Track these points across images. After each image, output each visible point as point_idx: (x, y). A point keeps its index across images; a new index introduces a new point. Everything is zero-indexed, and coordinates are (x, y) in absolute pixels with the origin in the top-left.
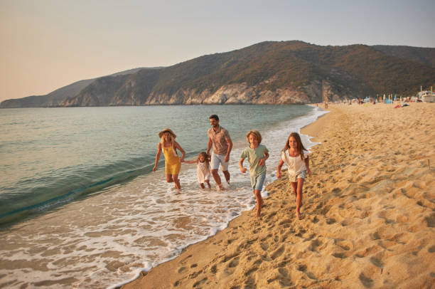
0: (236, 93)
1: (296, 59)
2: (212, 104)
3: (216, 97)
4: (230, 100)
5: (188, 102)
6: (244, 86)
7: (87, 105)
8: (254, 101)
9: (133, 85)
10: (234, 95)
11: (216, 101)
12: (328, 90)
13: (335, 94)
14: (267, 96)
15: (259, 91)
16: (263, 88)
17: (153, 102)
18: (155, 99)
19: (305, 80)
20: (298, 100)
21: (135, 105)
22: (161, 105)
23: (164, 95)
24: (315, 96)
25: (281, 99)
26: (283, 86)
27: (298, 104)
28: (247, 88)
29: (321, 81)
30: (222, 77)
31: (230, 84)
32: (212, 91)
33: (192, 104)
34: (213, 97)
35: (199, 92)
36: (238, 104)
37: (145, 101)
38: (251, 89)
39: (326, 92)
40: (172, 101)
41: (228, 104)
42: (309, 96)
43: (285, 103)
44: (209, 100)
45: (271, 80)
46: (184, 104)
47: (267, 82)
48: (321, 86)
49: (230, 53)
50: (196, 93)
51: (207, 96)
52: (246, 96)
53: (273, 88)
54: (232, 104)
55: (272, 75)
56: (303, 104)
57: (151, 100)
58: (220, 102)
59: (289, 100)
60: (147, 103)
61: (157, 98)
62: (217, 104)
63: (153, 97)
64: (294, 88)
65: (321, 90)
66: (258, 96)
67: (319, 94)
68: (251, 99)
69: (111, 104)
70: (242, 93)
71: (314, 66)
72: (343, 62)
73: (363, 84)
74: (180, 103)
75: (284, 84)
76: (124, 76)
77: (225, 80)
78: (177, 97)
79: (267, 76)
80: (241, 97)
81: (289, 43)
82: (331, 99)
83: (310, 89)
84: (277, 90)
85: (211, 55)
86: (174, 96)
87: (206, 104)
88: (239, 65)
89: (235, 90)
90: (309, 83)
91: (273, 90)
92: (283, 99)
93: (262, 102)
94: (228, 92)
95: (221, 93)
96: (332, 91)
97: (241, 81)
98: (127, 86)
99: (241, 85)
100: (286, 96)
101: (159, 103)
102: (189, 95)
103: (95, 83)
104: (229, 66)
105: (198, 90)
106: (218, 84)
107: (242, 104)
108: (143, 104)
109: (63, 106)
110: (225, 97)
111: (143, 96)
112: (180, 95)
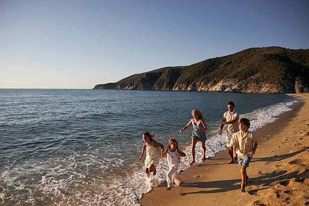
0: (232, 85)
1: (274, 61)
2: (216, 92)
3: (217, 87)
4: (227, 90)
5: (199, 90)
6: (237, 80)
7: (140, 89)
8: (243, 91)
10: (230, 86)
11: (218, 90)
12: (299, 84)
13: (304, 87)
14: (252, 87)
15: (247, 84)
16: (250, 81)
17: (176, 89)
18: (178, 87)
19: (282, 77)
20: (275, 91)
21: (166, 90)
22: (182, 91)
23: (183, 85)
24: (288, 88)
25: (263, 89)
26: (264, 80)
27: (276, 93)
28: (239, 82)
29: (294, 77)
30: (221, 74)
31: (227, 78)
32: (215, 83)
33: (202, 91)
34: (216, 87)
36: (232, 92)
38: (241, 82)
40: (189, 89)
41: (226, 92)
43: (266, 92)
44: (214, 89)
45: (256, 76)
46: (197, 91)
47: (253, 77)
48: (294, 80)
49: (225, 57)
50: (205, 84)
51: (211, 86)
52: (238, 87)
53: (257, 82)
54: (228, 92)
55: (256, 73)
57: (176, 87)
58: (221, 90)
59: (269, 91)
60: (173, 89)
62: (219, 91)
64: (272, 82)
65: (294, 84)
66: (247, 87)
67: (292, 86)
68: (241, 90)
70: (235, 85)
74: (194, 90)
75: (266, 80)
77: (223, 76)
78: (192, 86)
79: (253, 74)
80: (235, 87)
81: (269, 48)
83: (285, 83)
84: (260, 83)
85: (214, 59)
86: (190, 86)
88: (233, 66)
89: (230, 83)
93: (249, 91)
94: (226, 84)
95: (221, 84)
96: (302, 84)
97: (235, 76)
99: (235, 79)
100: (267, 87)
101: (180, 90)
102: (200, 85)
103: (145, 76)
104: (225, 66)
105: (206, 82)
106: (218, 79)
107: (235, 92)
108: (171, 90)
109: (127, 89)
110: (224, 87)
111: (171, 85)
112: (195, 85)
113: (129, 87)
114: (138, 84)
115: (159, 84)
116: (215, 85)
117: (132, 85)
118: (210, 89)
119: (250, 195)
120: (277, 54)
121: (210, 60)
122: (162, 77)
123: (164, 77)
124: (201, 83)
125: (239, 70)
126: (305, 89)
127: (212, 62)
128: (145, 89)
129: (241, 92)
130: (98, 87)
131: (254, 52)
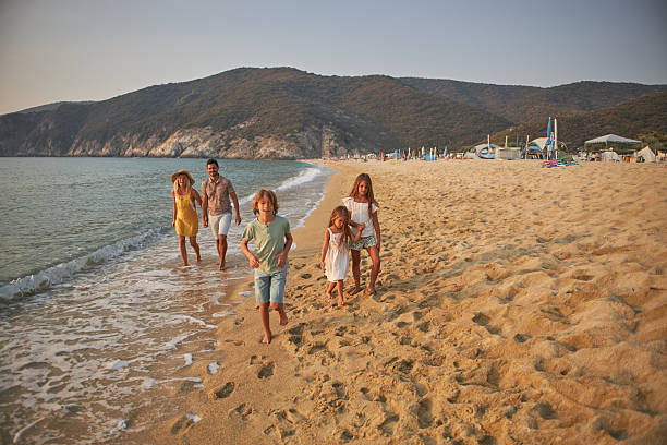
0: (197, 141)
1: (285, 93)
2: (162, 156)
3: (167, 147)
4: (187, 152)
5: (128, 152)
6: (208, 131)
8: (221, 154)
9: (50, 127)
10: (193, 145)
11: (167, 152)
12: (331, 140)
13: (340, 146)
14: (240, 147)
15: (230, 140)
16: (235, 134)
17: (78, 152)
18: (81, 148)
19: (298, 125)
20: (286, 153)
21: (53, 156)
22: (89, 156)
23: (94, 142)
24: (310, 148)
25: (262, 151)
26: (264, 132)
27: (286, 158)
28: (213, 135)
29: (321, 126)
30: (177, 118)
31: (189, 127)
32: (163, 138)
33: (133, 155)
34: (163, 146)
35: (144, 138)
36: (198, 157)
37: (68, 150)
38: (218, 136)
39: (328, 142)
40: (105, 151)
41: (184, 157)
42: (302, 148)
43: (267, 157)
44: (158, 151)
45: (248, 124)
46: (123, 156)
47: (242, 126)
48: (321, 133)
50: (140, 140)
51: (155, 145)
52: (210, 146)
53: (250, 134)
54: (191, 157)
55: (248, 117)
56: (294, 159)
57: (76, 148)
58: (173, 153)
59: (273, 153)
60: (71, 153)
61: (84, 146)
62: (169, 156)
63: (78, 144)
64: (280, 137)
65: (321, 140)
66: (229, 147)
67: (317, 145)
68: (218, 151)
69: (19, 153)
70: (204, 141)
71: (312, 105)
72: (354, 99)
73: (383, 133)
74: (117, 154)
75: (268, 131)
76: (40, 113)
77: (182, 122)
78: (112, 145)
79: (242, 119)
80: (203, 147)
81: (276, 70)
82: (334, 153)
83: (303, 136)
84: (256, 138)
85: (163, 86)
86: (108, 145)
87: (153, 156)
88: (202, 101)
89: (195, 137)
90: (302, 130)
91: (251, 138)
92: (263, 151)
93: (233, 155)
94: (186, 140)
95: (175, 141)
96: (336, 141)
97: (204, 124)
98: (43, 129)
99: (204, 130)
100: (268, 147)
101: (85, 153)
102: (129, 143)
104: (187, 101)
105: (142, 136)
106: (170, 128)
107: (204, 157)
108: (65, 154)
110: (180, 147)
111: (64, 143)
112: (117, 143)
116: (162, 142)
118: (153, 152)
120: (291, 82)
121: (155, 89)
122: (41, 126)
123: (46, 124)
124: (131, 136)
125: (217, 109)
126: (342, 150)
127: (159, 93)
129: (218, 158)
131: (246, 76)
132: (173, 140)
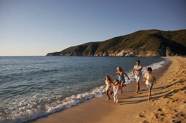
1: (154, 38)
3: (121, 54)
4: (126, 55)
5: (110, 55)
8: (136, 56)
10: (128, 53)
11: (121, 55)
13: (172, 53)
14: (141, 54)
15: (138, 51)
16: (140, 50)
17: (96, 55)
18: (97, 54)
19: (158, 47)
20: (155, 55)
21: (90, 56)
23: (101, 52)
24: (162, 53)
25: (148, 54)
27: (155, 57)
28: (133, 50)
29: (165, 47)
31: (127, 48)
32: (119, 51)
34: (120, 53)
38: (135, 51)
39: (167, 53)
40: (104, 55)
41: (126, 56)
43: (149, 56)
44: (119, 55)
45: (144, 47)
47: (142, 47)
48: (165, 49)
49: (125, 36)
50: (113, 52)
51: (117, 53)
52: (133, 53)
53: (144, 50)
54: (127, 56)
55: (144, 45)
57: (96, 54)
58: (123, 55)
59: (151, 55)
60: (95, 55)
62: (122, 56)
64: (153, 50)
65: (165, 51)
66: (138, 54)
68: (135, 54)
70: (131, 52)
74: (107, 55)
75: (149, 49)
77: (124, 47)
79: (142, 45)
81: (151, 30)
82: (170, 55)
84: (146, 51)
85: (119, 37)
86: (105, 53)
88: (130, 41)
89: (128, 51)
90: (160, 48)
91: (144, 51)
93: (139, 56)
94: (126, 52)
95: (123, 52)
96: (170, 51)
97: (131, 47)
99: (131, 49)
100: (150, 53)
101: (99, 55)
102: (110, 53)
103: (77, 48)
104: (125, 41)
106: (121, 49)
107: (131, 56)
108: (93, 55)
109: (67, 56)
110: (125, 54)
111: (93, 53)
112: (107, 53)
113: (68, 54)
114: (73, 52)
115: (86, 52)
116: (119, 52)
117: (69, 53)
118: (117, 55)
119: (141, 117)
120: (155, 34)
121: (116, 38)
122: (87, 48)
123: (89, 48)
124: (111, 51)
125: (133, 43)
126: (172, 54)
127: (117, 39)
128: (78, 55)
129: (135, 57)
130: (49, 55)
131: (142, 33)
132: (122, 52)
